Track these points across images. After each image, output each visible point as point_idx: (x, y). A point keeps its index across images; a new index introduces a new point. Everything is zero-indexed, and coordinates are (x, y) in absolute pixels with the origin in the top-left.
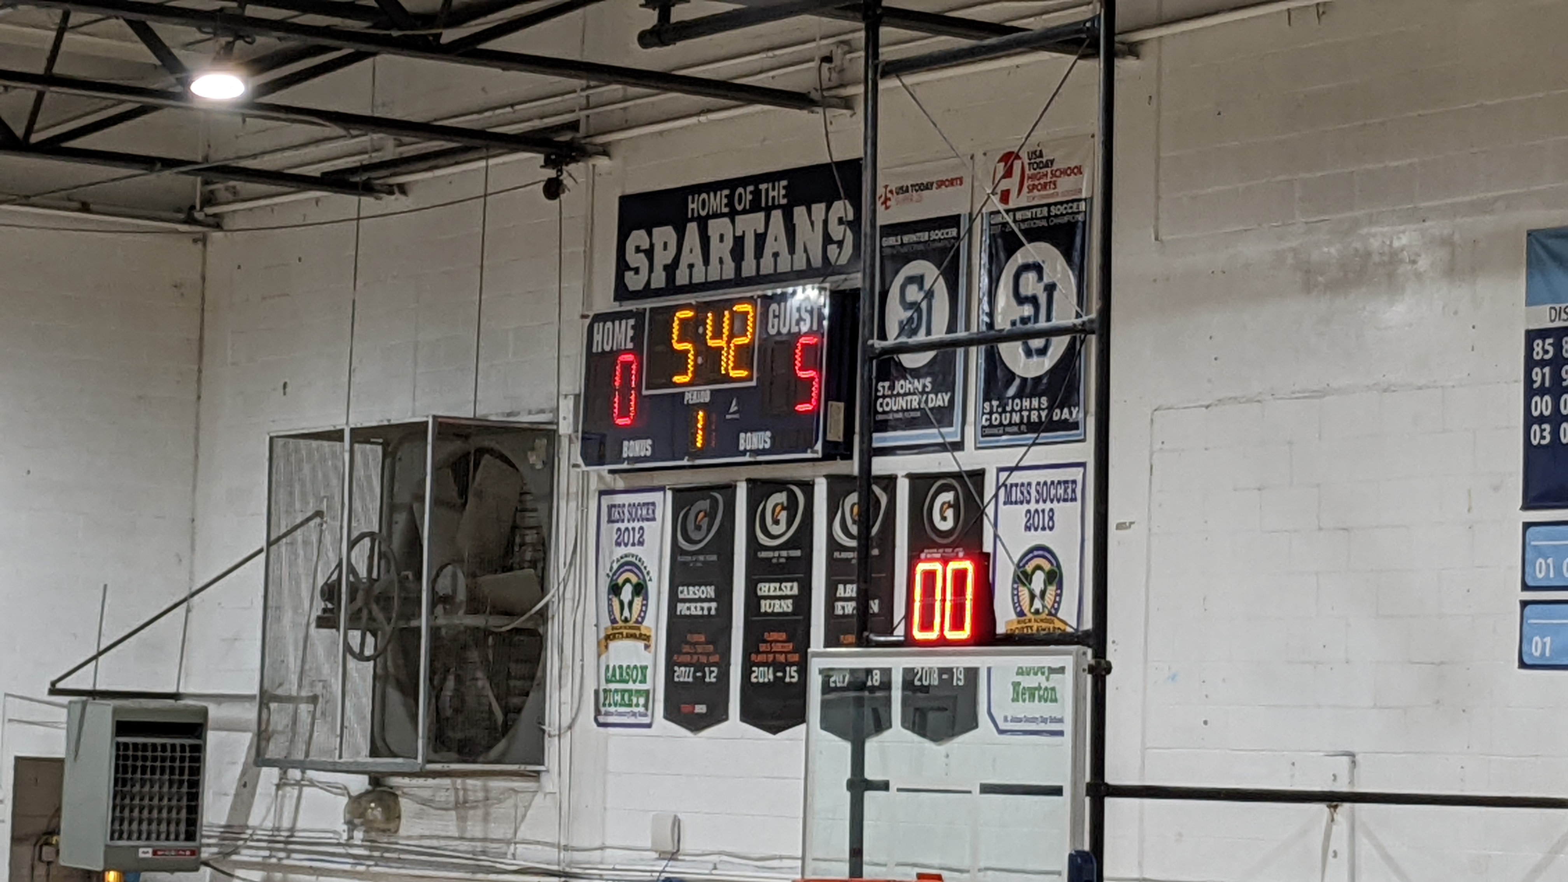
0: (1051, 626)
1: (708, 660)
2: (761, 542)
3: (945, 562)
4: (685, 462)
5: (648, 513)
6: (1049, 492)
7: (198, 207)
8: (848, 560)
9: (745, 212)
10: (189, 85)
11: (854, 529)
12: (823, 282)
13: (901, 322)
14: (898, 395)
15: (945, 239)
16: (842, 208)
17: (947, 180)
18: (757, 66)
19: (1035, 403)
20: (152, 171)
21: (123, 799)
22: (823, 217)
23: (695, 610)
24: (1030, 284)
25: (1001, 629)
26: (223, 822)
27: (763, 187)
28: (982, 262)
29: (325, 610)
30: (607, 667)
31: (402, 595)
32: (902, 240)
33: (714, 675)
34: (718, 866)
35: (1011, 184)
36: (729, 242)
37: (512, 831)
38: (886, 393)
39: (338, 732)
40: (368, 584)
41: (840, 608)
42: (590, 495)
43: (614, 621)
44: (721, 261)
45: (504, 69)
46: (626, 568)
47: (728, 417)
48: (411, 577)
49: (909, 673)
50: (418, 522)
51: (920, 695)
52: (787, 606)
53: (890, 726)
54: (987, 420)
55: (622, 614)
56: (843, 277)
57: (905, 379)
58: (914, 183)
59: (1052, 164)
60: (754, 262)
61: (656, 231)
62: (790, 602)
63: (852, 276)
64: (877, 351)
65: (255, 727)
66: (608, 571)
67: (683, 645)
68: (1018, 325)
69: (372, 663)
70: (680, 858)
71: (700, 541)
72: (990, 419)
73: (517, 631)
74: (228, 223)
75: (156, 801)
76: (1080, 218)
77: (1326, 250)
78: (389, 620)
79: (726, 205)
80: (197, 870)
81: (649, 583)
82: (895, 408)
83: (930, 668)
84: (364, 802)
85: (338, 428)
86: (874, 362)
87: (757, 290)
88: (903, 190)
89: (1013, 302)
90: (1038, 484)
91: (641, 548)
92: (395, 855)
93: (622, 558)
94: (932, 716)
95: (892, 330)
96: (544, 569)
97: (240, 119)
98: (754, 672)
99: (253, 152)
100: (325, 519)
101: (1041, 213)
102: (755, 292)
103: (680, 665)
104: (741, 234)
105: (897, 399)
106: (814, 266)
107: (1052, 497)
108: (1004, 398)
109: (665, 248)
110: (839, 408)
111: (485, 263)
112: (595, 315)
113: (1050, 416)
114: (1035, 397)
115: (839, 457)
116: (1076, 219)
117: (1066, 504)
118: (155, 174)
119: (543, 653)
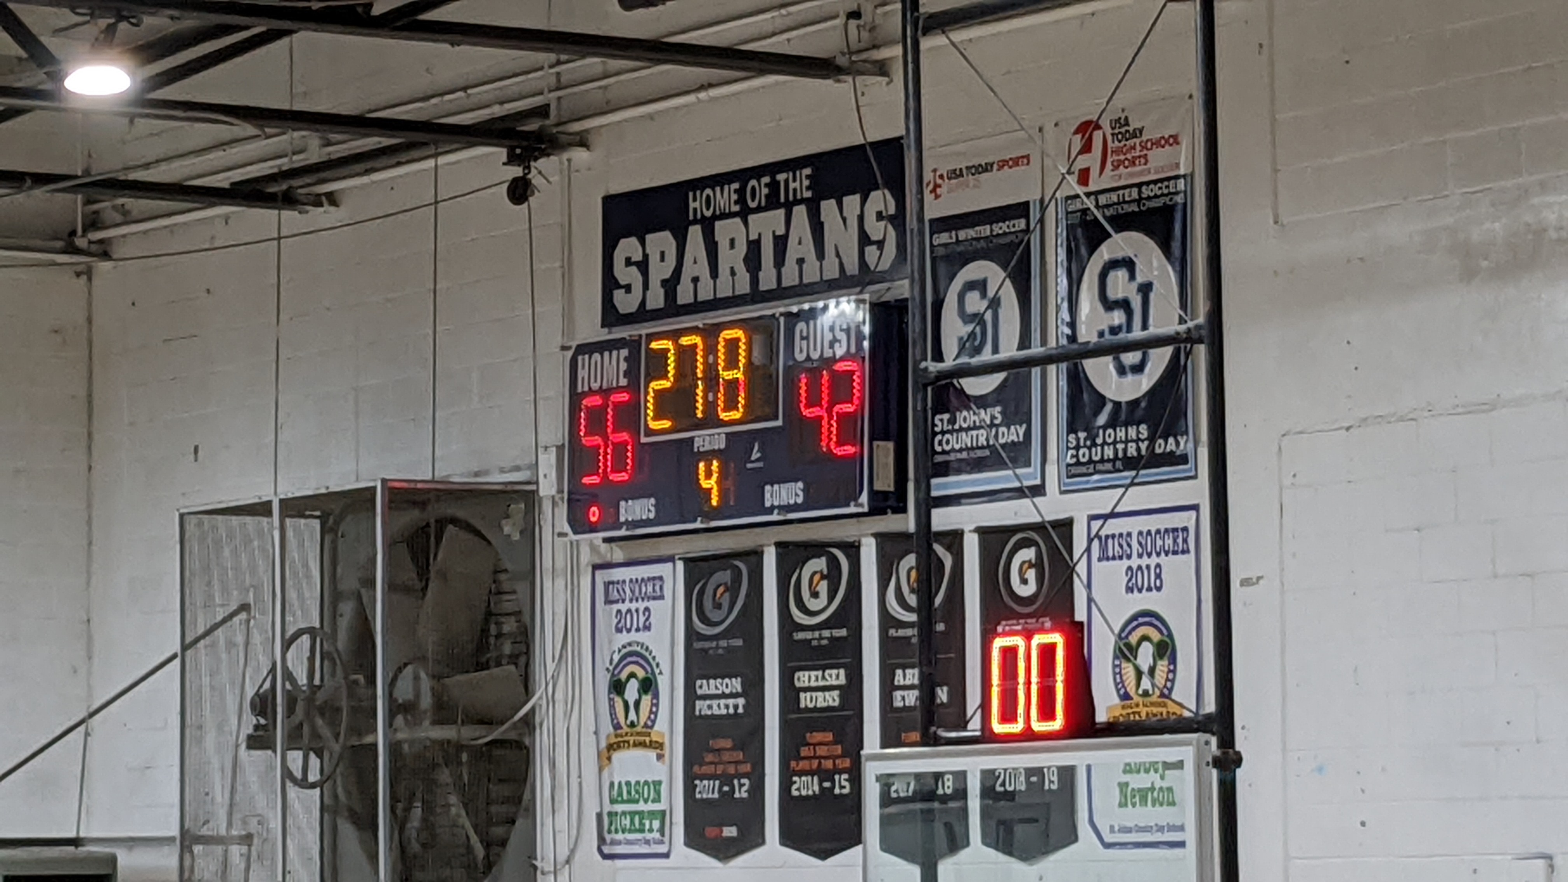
0: (1164, 710)
1: (736, 770)
3: (1028, 636)
4: (698, 525)
5: (654, 591)
6: (1154, 543)
7: (80, 231)
8: (908, 639)
9: (759, 209)
10: (62, 80)
11: (912, 600)
12: (861, 292)
13: (961, 339)
14: (961, 429)
15: (1010, 233)
16: (880, 199)
17: (1011, 159)
18: (770, 28)
19: (1132, 432)
20: (19, 189)
22: (858, 212)
23: (719, 708)
25: (1101, 717)
27: (781, 177)
28: (1059, 260)
29: (257, 727)
30: (612, 784)
31: (352, 704)
32: (957, 236)
33: (744, 788)
35: (1092, 160)
36: (742, 248)
38: (945, 429)
39: (280, 879)
40: (308, 693)
41: (899, 698)
42: (582, 571)
43: (617, 727)
44: (733, 273)
45: (452, 45)
46: (630, 659)
47: (749, 466)
48: (362, 682)
49: (989, 775)
50: (368, 613)
51: (1002, 803)
52: (832, 699)
53: (968, 844)
54: (1072, 456)
55: (626, 717)
56: (885, 285)
57: (968, 408)
58: (971, 164)
59: (1141, 133)
60: (774, 272)
61: (649, 237)
62: (835, 694)
63: (897, 284)
64: (933, 375)
65: (175, 875)
66: (608, 665)
67: (705, 754)
68: (1107, 336)
69: (317, 791)
72: (1077, 456)
73: (496, 743)
74: (118, 251)
76: (1179, 199)
77: (1489, 226)
78: (337, 736)
79: (736, 203)
82: (957, 447)
83: (1014, 769)
85: (265, 499)
86: (929, 389)
87: (779, 307)
88: (956, 174)
90: (1140, 533)
91: (647, 633)
93: (624, 647)
94: (1019, 830)
95: (950, 348)
96: (527, 665)
97: (126, 121)
98: (795, 782)
99: (143, 161)
100: (252, 614)
101: (1130, 196)
102: (778, 309)
103: (702, 778)
104: (756, 237)
105: (960, 434)
106: (848, 274)
107: (1158, 549)
108: (1093, 428)
109: (662, 259)
110: (888, 449)
111: (438, 287)
112: (579, 346)
113: (1151, 448)
114: (1132, 425)
115: (889, 511)
116: (1174, 201)
117: (1176, 557)
118: (23, 194)
119: (531, 770)
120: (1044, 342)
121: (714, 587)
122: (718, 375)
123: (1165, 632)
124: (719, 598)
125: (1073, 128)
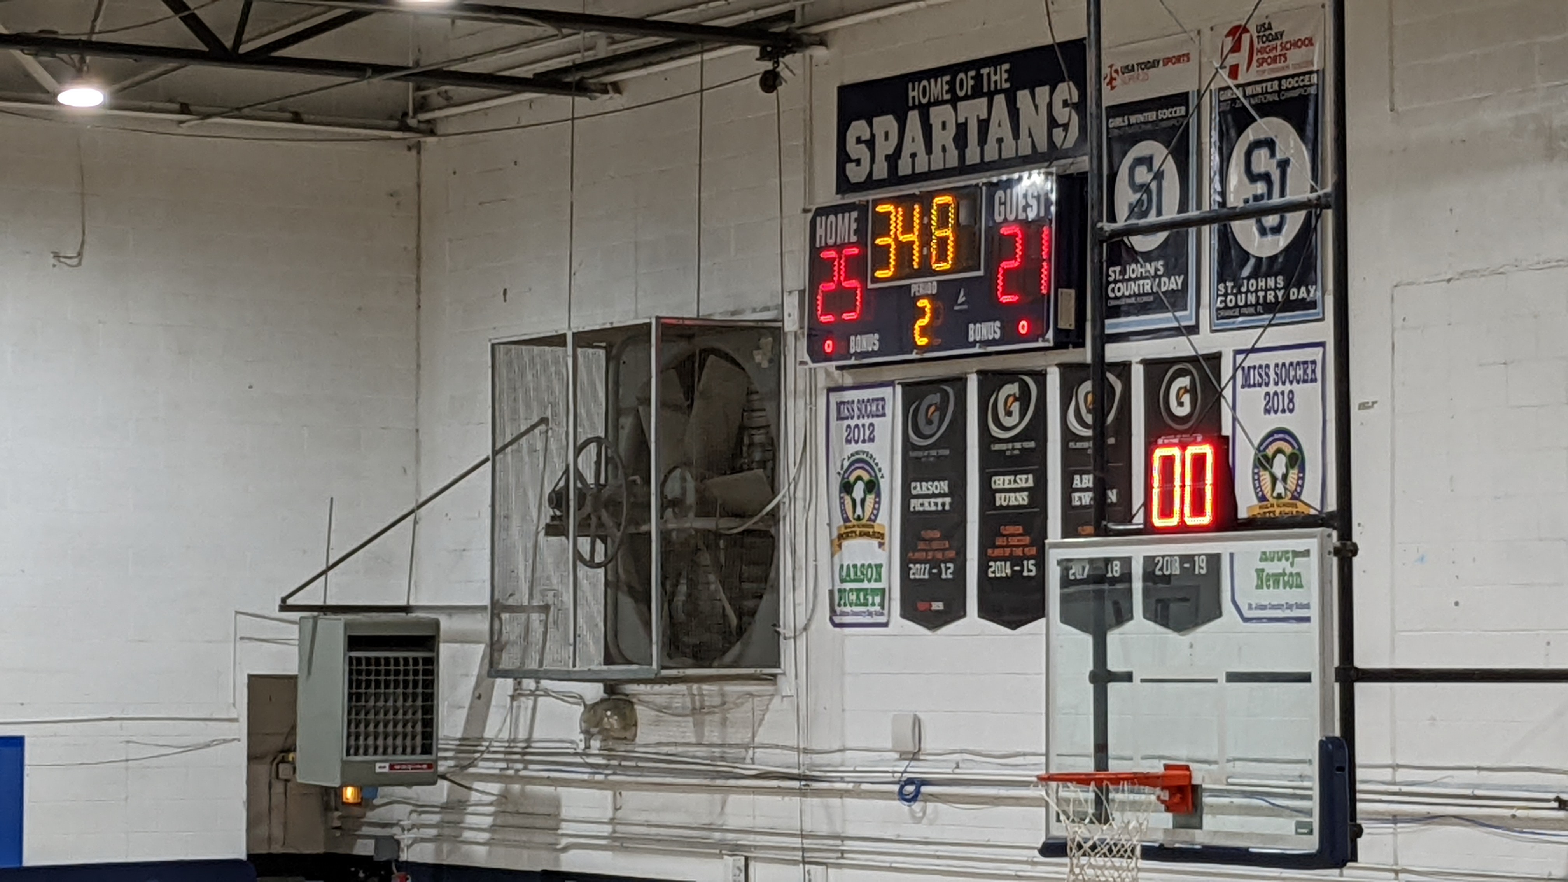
0: (1294, 510)
1: (944, 557)
3: (1183, 447)
4: (914, 356)
5: (877, 409)
6: (1288, 373)
7: (411, 114)
8: (1084, 450)
9: (966, 98)
11: (1089, 419)
12: (1048, 167)
13: (1130, 205)
14: (1130, 279)
15: (1173, 118)
16: (1066, 90)
17: (1174, 57)
19: (1271, 282)
20: (363, 77)
21: (357, 714)
22: (1047, 100)
23: (929, 505)
24: (1262, 161)
25: (1242, 513)
26: (459, 735)
27: (985, 71)
28: (1213, 140)
29: (553, 518)
30: (842, 566)
31: (632, 499)
32: (1128, 120)
33: (950, 571)
34: (961, 765)
36: (952, 130)
37: (750, 735)
38: (1117, 278)
39: (572, 641)
40: (595, 490)
41: (1077, 499)
42: (819, 391)
43: (846, 520)
44: (944, 149)
47: (956, 308)
48: (639, 481)
49: (1149, 562)
50: (645, 426)
51: (1160, 586)
52: (1022, 499)
53: (1132, 618)
54: (1221, 302)
55: (854, 511)
56: (1070, 160)
57: (1137, 262)
58: (1141, 61)
59: (1281, 36)
60: (978, 149)
61: (876, 121)
62: (1025, 494)
63: (1079, 159)
64: (1107, 234)
65: (487, 638)
66: (839, 470)
67: (918, 542)
68: (1251, 202)
69: (601, 571)
70: (922, 757)
72: (1225, 301)
73: (748, 532)
75: (391, 716)
76: (1313, 90)
78: (619, 525)
79: (947, 92)
80: (434, 783)
81: (881, 481)
82: (1127, 294)
83: (1170, 556)
84: (599, 710)
85: (561, 332)
86: (1105, 245)
87: (981, 178)
88: (1129, 69)
89: (1246, 180)
90: (1277, 365)
91: (871, 444)
92: (633, 764)
93: (852, 455)
94: (1174, 606)
95: (1122, 212)
96: (773, 470)
97: (449, 21)
98: (991, 567)
99: (463, 55)
100: (550, 425)
101: (1272, 88)
103: (916, 562)
104: (963, 121)
105: (1129, 283)
106: (1039, 151)
107: (1291, 378)
108: (1239, 278)
109: (887, 139)
110: (1070, 295)
111: (703, 161)
112: (817, 209)
113: (1287, 295)
114: (1270, 276)
115: (1071, 346)
116: (1308, 92)
117: (1306, 385)
118: (365, 82)
119: (776, 553)
122: (932, 234)
125: (1226, 32)
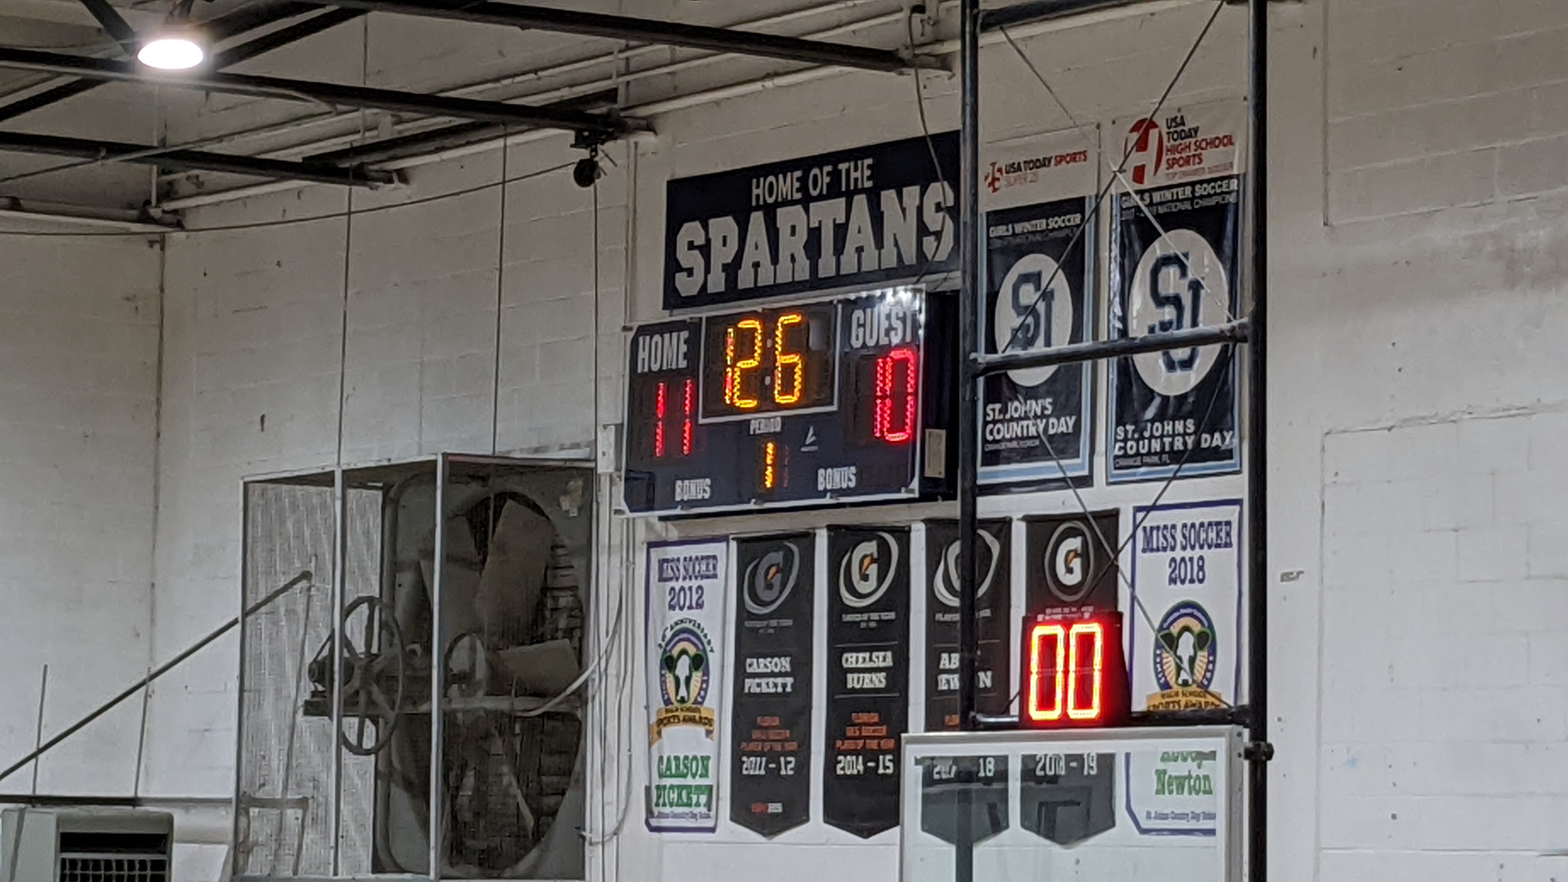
0: (1203, 700)
1: (783, 748)
2: (847, 602)
3: (1068, 625)
4: (752, 506)
5: (708, 569)
6: (1198, 536)
7: (154, 202)
8: (951, 624)
9: (820, 198)
10: (136, 52)
12: (917, 282)
13: (1013, 330)
14: (1012, 419)
15: (1066, 227)
16: (938, 191)
17: (1068, 155)
18: (834, 20)
19: (1179, 426)
20: (95, 158)
22: (917, 202)
23: (767, 686)
25: (1139, 705)
27: (843, 167)
28: (1113, 255)
29: (314, 694)
30: (661, 758)
31: (408, 673)
32: (1013, 229)
33: (790, 766)
35: (1148, 158)
36: (802, 235)
38: (997, 417)
39: (333, 843)
40: (365, 661)
41: (944, 681)
42: (637, 549)
43: (667, 702)
44: (793, 259)
45: (523, 28)
48: (419, 651)
49: (1029, 762)
50: (428, 585)
51: (1042, 786)
52: (878, 681)
53: (1007, 827)
54: (1120, 448)
55: (677, 694)
56: (942, 276)
57: (1020, 399)
58: (1029, 159)
59: (1196, 133)
60: (834, 259)
61: (712, 222)
62: (882, 676)
63: (952, 275)
64: (984, 367)
65: (231, 837)
66: (660, 642)
67: (753, 731)
68: (1157, 331)
69: (372, 758)
71: (772, 602)
72: (1124, 448)
73: (549, 715)
74: (189, 222)
76: (1232, 199)
77: (1532, 233)
78: (392, 704)
79: (798, 190)
81: (710, 655)
82: (1008, 436)
83: (1054, 755)
85: (327, 470)
86: (980, 379)
87: (838, 294)
88: (1014, 168)
90: (1185, 526)
91: (699, 611)
93: (676, 624)
94: (1062, 812)
95: (1003, 337)
96: (581, 639)
97: (202, 94)
99: (218, 134)
100: (313, 583)
101: (1183, 194)
102: (835, 295)
103: (749, 754)
104: (817, 225)
105: (1011, 424)
106: (906, 263)
107: (1201, 542)
108: (1142, 421)
109: (724, 244)
110: (940, 437)
111: (504, 265)
112: (640, 327)
113: (1198, 442)
114: (1179, 419)
115: (939, 497)
116: (1226, 201)
117: (1219, 550)
118: (99, 163)
119: (582, 742)
120: (1095, 336)
121: (766, 566)
122: (775, 359)
123: (1206, 623)
124: (772, 578)
125: (1131, 126)
